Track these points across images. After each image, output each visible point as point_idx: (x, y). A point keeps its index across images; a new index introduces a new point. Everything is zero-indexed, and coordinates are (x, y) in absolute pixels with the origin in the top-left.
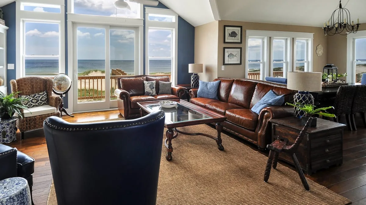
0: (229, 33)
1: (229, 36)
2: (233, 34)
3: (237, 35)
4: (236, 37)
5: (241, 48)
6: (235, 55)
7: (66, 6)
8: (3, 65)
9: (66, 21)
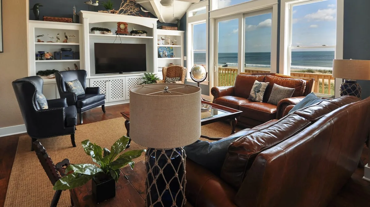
7: (209, 6)
8: (180, 57)
9: (209, 19)
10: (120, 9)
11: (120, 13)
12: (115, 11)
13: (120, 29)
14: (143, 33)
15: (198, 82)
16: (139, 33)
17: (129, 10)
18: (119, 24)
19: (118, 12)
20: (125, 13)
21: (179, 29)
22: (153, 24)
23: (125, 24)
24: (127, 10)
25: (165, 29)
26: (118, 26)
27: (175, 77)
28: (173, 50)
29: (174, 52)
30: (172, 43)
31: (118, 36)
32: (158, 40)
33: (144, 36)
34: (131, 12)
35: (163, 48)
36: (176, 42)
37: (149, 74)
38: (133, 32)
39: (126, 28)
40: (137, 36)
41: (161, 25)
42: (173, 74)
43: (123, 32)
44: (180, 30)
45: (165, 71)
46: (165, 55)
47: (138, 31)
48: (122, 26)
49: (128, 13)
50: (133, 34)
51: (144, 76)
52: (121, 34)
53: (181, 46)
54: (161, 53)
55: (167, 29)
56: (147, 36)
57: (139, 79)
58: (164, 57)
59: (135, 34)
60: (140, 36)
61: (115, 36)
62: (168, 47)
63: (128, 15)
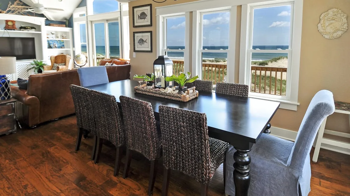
0: (138, 15)
1: (138, 19)
2: (143, 16)
3: (147, 16)
4: (145, 18)
5: (151, 32)
6: (145, 41)
7: (87, 11)
8: (70, 48)
9: (87, 21)
10: (8, 9)
11: (8, 12)
12: (2, 11)
13: (8, 25)
14: (32, 29)
15: (81, 67)
16: (27, 29)
17: (17, 10)
18: (7, 21)
19: (5, 12)
20: (13, 12)
21: (67, 26)
22: (41, 22)
23: (13, 21)
24: (15, 10)
25: (53, 26)
26: (6, 23)
27: (62, 63)
28: (63, 43)
29: (65, 44)
30: (62, 37)
31: (6, 31)
32: (48, 34)
33: (33, 31)
34: (19, 12)
35: (53, 41)
36: (65, 36)
37: (37, 61)
38: (21, 28)
39: (14, 25)
40: (26, 31)
41: (49, 23)
42: (60, 60)
43: (11, 28)
44: (69, 27)
45: (53, 59)
46: (55, 47)
47: (26, 27)
48: (10, 23)
49: (16, 13)
50: (22, 29)
51: (34, 63)
52: (8, 30)
53: (70, 39)
54: (52, 45)
55: (55, 26)
56: (35, 31)
57: (29, 65)
58: (54, 48)
59: (24, 30)
60: (28, 31)
61: (3, 31)
62: (59, 41)
63: (16, 14)
